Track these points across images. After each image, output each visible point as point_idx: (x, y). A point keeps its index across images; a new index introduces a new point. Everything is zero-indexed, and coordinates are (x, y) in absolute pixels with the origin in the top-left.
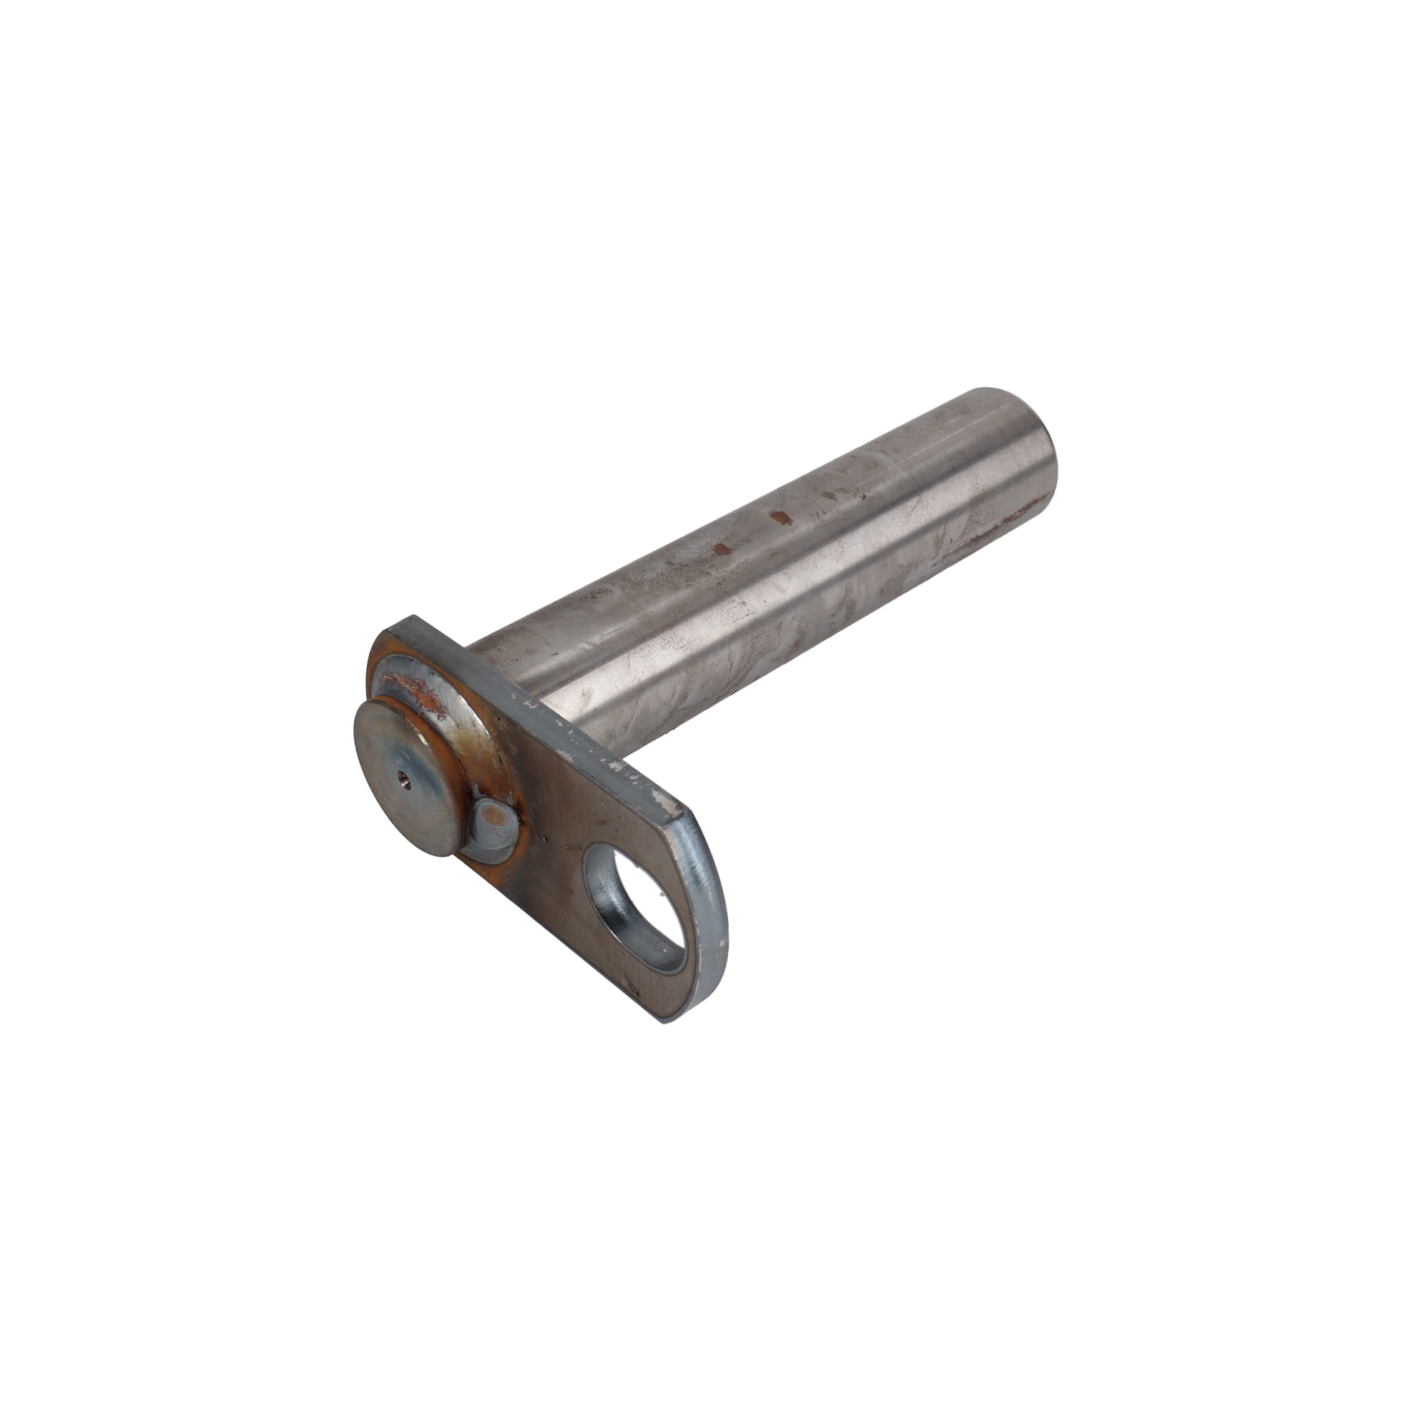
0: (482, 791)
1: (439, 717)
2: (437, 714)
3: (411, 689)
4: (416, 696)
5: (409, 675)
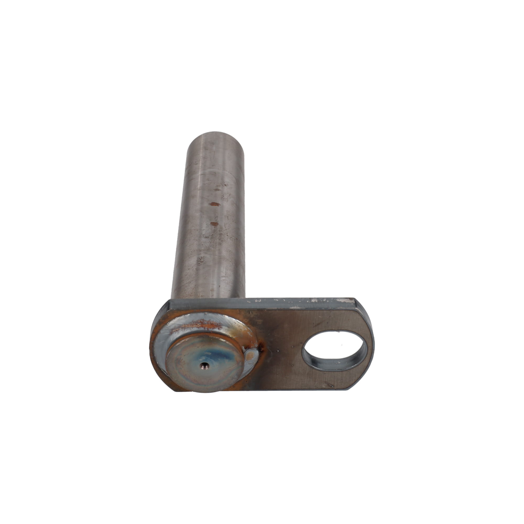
0: (246, 348)
1: (219, 329)
2: (217, 328)
3: (197, 326)
4: (202, 327)
5: (192, 321)
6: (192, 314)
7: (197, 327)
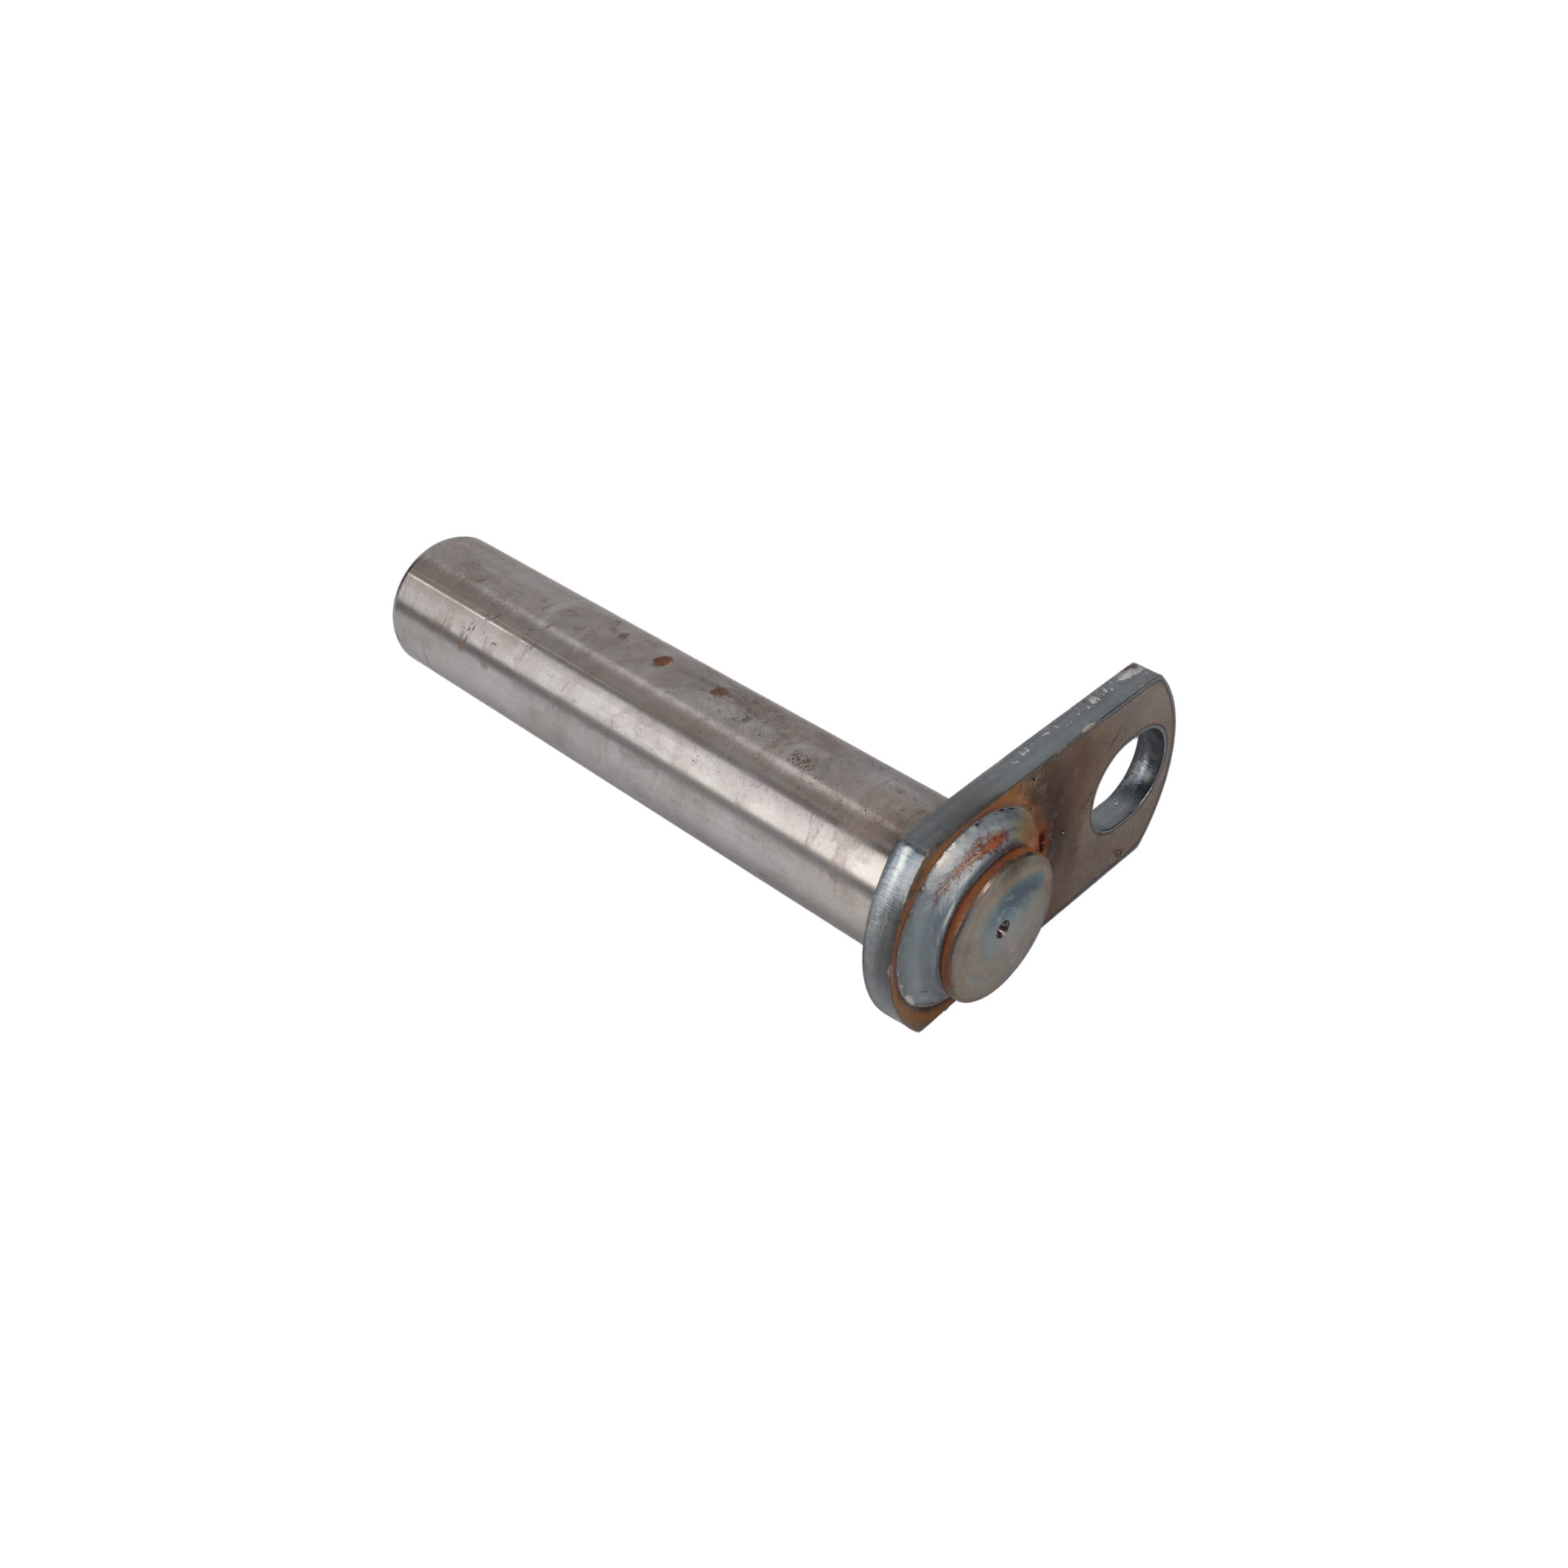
2: (1004, 840)
3: (976, 857)
4: (985, 853)
5: (965, 853)
6: (957, 840)
7: (978, 859)
